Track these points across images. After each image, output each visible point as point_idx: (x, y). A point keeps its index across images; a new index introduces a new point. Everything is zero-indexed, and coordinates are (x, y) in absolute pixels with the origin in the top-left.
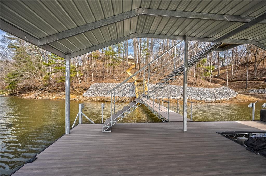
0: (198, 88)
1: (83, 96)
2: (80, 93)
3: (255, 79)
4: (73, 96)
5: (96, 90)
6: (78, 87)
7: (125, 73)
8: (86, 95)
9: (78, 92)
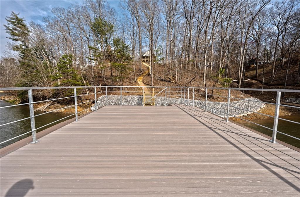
0: (212, 102)
1: (91, 110)
2: (88, 106)
3: (298, 83)
4: (81, 109)
5: (103, 104)
6: (86, 100)
7: (136, 82)
8: (94, 109)
9: (86, 106)
